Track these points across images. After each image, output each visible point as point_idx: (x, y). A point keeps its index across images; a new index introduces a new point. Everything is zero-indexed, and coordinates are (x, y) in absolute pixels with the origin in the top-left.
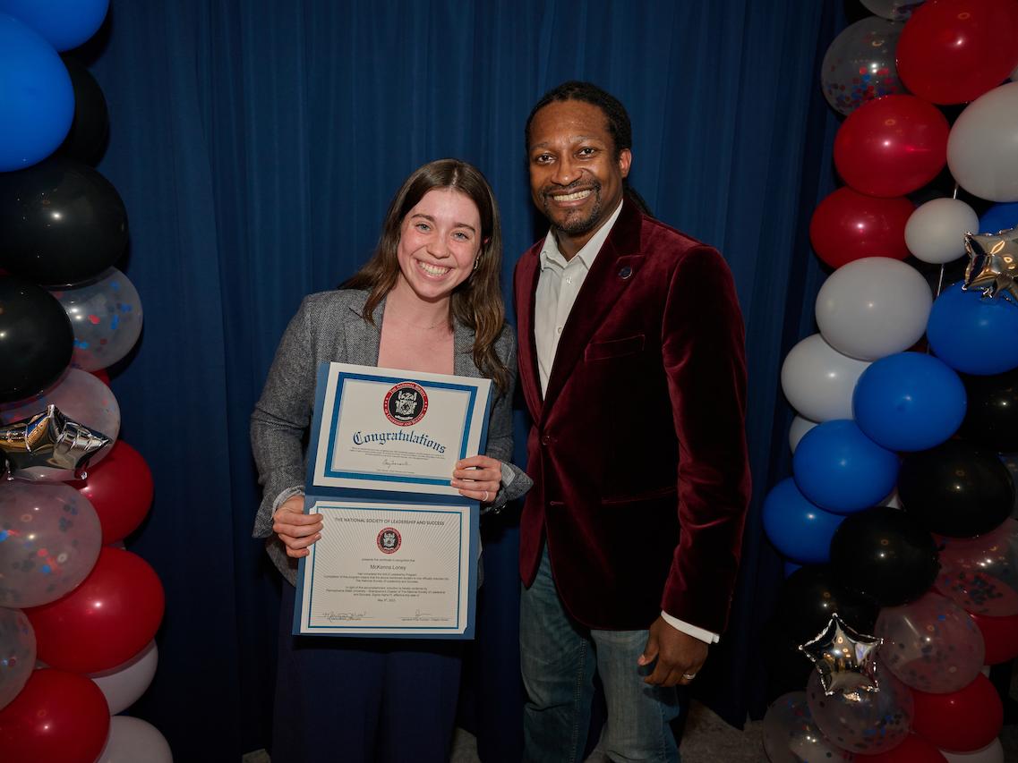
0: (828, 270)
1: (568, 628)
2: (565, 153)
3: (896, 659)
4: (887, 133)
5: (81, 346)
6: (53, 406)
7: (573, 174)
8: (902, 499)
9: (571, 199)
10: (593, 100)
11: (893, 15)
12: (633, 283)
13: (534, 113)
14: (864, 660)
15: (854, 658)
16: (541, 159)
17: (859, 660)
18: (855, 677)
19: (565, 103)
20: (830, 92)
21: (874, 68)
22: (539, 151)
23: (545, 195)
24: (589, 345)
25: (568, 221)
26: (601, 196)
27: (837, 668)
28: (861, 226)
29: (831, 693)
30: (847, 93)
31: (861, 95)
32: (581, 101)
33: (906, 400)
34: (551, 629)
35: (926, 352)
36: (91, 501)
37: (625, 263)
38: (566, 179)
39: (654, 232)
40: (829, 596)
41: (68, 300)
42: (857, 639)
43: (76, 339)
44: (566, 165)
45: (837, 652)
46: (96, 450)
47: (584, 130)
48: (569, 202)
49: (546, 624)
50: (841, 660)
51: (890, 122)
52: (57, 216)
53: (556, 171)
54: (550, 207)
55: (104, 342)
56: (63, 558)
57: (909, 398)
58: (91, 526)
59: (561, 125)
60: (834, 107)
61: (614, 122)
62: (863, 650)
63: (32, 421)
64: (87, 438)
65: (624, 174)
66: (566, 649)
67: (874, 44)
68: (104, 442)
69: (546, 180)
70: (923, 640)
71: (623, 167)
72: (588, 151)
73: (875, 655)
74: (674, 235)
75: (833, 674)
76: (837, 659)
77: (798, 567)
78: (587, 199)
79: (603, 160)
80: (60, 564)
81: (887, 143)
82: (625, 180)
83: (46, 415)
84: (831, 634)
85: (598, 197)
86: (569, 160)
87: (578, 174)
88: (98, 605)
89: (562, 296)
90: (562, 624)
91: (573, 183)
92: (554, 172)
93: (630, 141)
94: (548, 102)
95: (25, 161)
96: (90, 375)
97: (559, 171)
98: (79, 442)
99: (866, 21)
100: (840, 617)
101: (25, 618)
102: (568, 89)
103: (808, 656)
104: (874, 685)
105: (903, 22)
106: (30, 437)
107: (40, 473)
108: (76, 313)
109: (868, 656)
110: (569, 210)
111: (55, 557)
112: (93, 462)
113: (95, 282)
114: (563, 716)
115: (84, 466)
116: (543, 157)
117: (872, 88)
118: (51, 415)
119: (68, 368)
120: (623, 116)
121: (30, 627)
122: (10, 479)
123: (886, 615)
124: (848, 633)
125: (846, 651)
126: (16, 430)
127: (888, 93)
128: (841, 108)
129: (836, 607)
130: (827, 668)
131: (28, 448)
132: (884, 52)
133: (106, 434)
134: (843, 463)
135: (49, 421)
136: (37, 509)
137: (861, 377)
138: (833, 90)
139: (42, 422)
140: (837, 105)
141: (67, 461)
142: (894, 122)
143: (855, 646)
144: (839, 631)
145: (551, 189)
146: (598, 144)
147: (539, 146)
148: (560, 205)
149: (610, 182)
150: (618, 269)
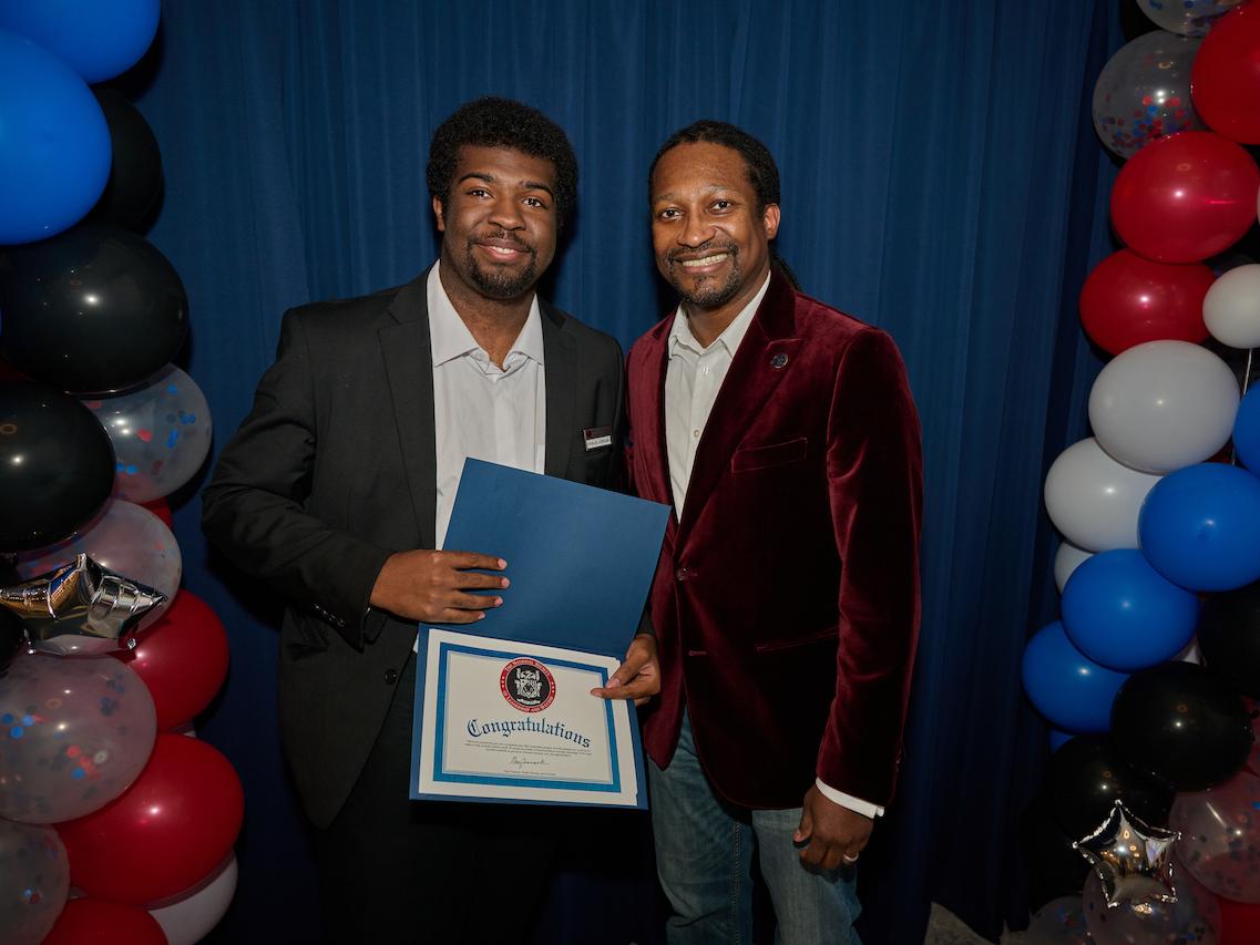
0: (1105, 357)
1: (718, 812)
2: (694, 206)
3: (1197, 856)
4: (1181, 180)
5: (126, 471)
6: (84, 556)
7: (703, 233)
8: (1202, 653)
9: (703, 264)
10: (729, 142)
11: (1185, 28)
12: (789, 372)
13: (658, 157)
14: (1157, 861)
15: (1144, 859)
16: (665, 215)
17: (1151, 860)
18: (1147, 884)
19: (695, 146)
20: (1105, 129)
21: (1161, 96)
22: (663, 204)
23: (671, 261)
24: (736, 453)
25: (699, 293)
26: (739, 262)
27: (1123, 871)
28: (1145, 299)
29: (1115, 904)
30: (1127, 129)
31: (1146, 131)
32: (714, 143)
33: (1208, 525)
34: (696, 816)
35: (1231, 463)
36: (141, 676)
37: (778, 349)
38: (695, 239)
39: (810, 313)
40: (1110, 776)
41: (110, 412)
42: (1148, 833)
43: (118, 460)
44: (695, 222)
45: (1122, 849)
46: (146, 611)
47: (719, 179)
48: (700, 267)
49: (688, 810)
50: (1128, 861)
51: (1185, 167)
52: (92, 300)
53: (683, 230)
54: (678, 274)
55: (158, 464)
56: (101, 757)
57: (1211, 522)
58: (141, 708)
59: (689, 172)
60: (1110, 147)
61: (757, 170)
62: (1156, 848)
63: (58, 575)
64: (134, 595)
65: (771, 235)
66: (717, 839)
67: (1160, 65)
68: (156, 599)
69: (670, 241)
70: (1230, 831)
71: (769, 226)
72: (723, 204)
73: (1171, 855)
74: (837, 316)
75: (1117, 880)
76: (1123, 859)
77: (1069, 737)
78: (722, 264)
79: (742, 218)
80: (98, 766)
81: (1179, 194)
83: (75, 567)
84: (1114, 828)
85: (735, 263)
86: (699, 216)
87: (709, 234)
88: (155, 811)
89: (697, 390)
90: (709, 807)
91: (704, 244)
92: (681, 231)
93: (778, 195)
94: (674, 146)
95: (47, 229)
96: (139, 507)
97: (687, 229)
98: (122, 600)
99: (1150, 36)
100: (1126, 803)
101: (54, 835)
102: (699, 130)
103: (1085, 856)
104: (1171, 893)
105: (1198, 37)
106: (53, 598)
107: (72, 644)
108: (122, 425)
109: (1163, 855)
110: (700, 277)
111: (90, 756)
112: (142, 626)
113: (147, 386)
114: (718, 927)
115: (131, 630)
116: (668, 212)
117: (1159, 123)
118: (82, 566)
119: (109, 500)
120: (769, 164)
121: (61, 847)
122: (31, 652)
123: (1182, 801)
124: (1135, 825)
125: (1133, 848)
126: (36, 587)
127: (1179, 130)
128: (1119, 148)
129: (1119, 792)
130: (1111, 872)
131: (51, 611)
132: (1174, 75)
133: (160, 590)
134: (1126, 605)
135: (80, 575)
136: (68, 692)
137: (1149, 495)
138: (1108, 125)
139: (70, 577)
140: (1113, 144)
141: (106, 628)
142: (1188, 166)
143: (1144, 842)
144: (1124, 823)
145: (677, 253)
146: (734, 196)
147: (662, 198)
148: (689, 270)
149: (750, 245)
150: (770, 356)
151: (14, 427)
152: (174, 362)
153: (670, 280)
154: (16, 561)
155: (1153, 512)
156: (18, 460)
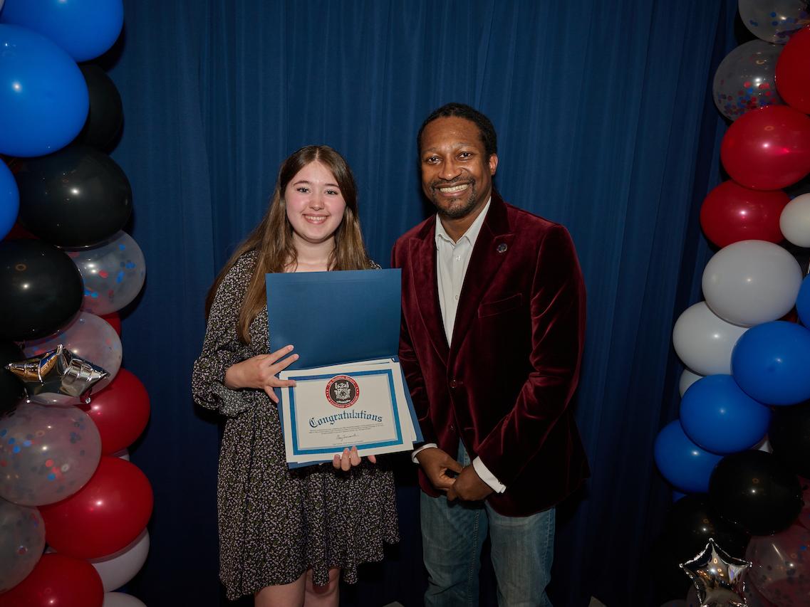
0: (715, 249)
2: (448, 156)
3: (765, 578)
4: (766, 137)
5: (90, 295)
6: (61, 346)
7: (455, 172)
8: (771, 444)
9: (453, 190)
10: (469, 117)
11: (774, 38)
12: (509, 255)
13: (424, 125)
14: (735, 579)
15: (727, 577)
16: (430, 160)
17: (731, 579)
18: (728, 594)
19: (449, 118)
20: (720, 101)
21: (758, 82)
22: (429, 154)
23: (433, 188)
24: (481, 305)
25: (451, 208)
26: (476, 189)
27: (712, 585)
28: (743, 213)
30: (734, 102)
31: (745, 104)
32: (460, 118)
33: (777, 361)
35: (796, 322)
36: (94, 420)
37: (501, 241)
38: (450, 175)
39: (518, 217)
40: (708, 522)
41: (85, 259)
42: (730, 561)
43: (86, 289)
44: (449, 165)
45: (713, 571)
46: (96, 381)
47: (464, 139)
48: (452, 193)
50: (716, 578)
51: (769, 128)
52: (75, 191)
53: (442, 169)
54: (437, 197)
55: (112, 292)
56: (65, 468)
57: (779, 360)
58: (93, 440)
59: (445, 135)
60: (723, 113)
61: (485, 134)
62: (735, 571)
63: (45, 356)
64: (91, 372)
65: (493, 172)
67: (758, 62)
68: (103, 375)
69: (434, 176)
70: (787, 563)
71: (492, 167)
72: (466, 154)
73: (745, 576)
74: (535, 218)
75: (708, 590)
76: (713, 577)
77: (683, 495)
78: (465, 191)
79: (477, 162)
80: (64, 473)
81: (766, 145)
82: (493, 177)
83: (55, 353)
84: (708, 557)
85: (473, 190)
86: (452, 161)
87: (458, 172)
88: (99, 503)
91: (455, 179)
92: (441, 170)
93: (496, 148)
94: (436, 118)
95: (49, 148)
96: (98, 318)
97: (445, 169)
98: (84, 374)
99: (751, 43)
100: (716, 541)
101: (37, 513)
102: (451, 108)
103: (688, 573)
104: (743, 601)
105: (782, 44)
106: (42, 370)
107: (54, 399)
108: (92, 268)
109: (739, 576)
110: (452, 199)
111: (59, 467)
112: (95, 390)
113: (107, 243)
114: (459, 594)
115: (88, 393)
116: (432, 159)
117: (754, 99)
118: (60, 352)
121: (41, 520)
122: (28, 401)
123: (756, 542)
124: (721, 556)
125: (720, 570)
126: (33, 363)
127: (768, 104)
128: (729, 115)
129: (713, 533)
130: (703, 585)
131: (40, 379)
132: (766, 69)
133: (106, 369)
134: (722, 411)
135: (58, 358)
136: (49, 427)
137: (739, 340)
138: (722, 100)
139: (52, 358)
140: (725, 112)
141: (74, 390)
142: (772, 128)
143: (728, 567)
144: (714, 554)
145: (438, 183)
146: (472, 149)
147: (429, 150)
148: (445, 195)
149: (482, 178)
150: (496, 246)
151: (25, 267)
152: (123, 230)
153: (432, 200)
154: (24, 347)
155: (741, 351)
156: (26, 286)
